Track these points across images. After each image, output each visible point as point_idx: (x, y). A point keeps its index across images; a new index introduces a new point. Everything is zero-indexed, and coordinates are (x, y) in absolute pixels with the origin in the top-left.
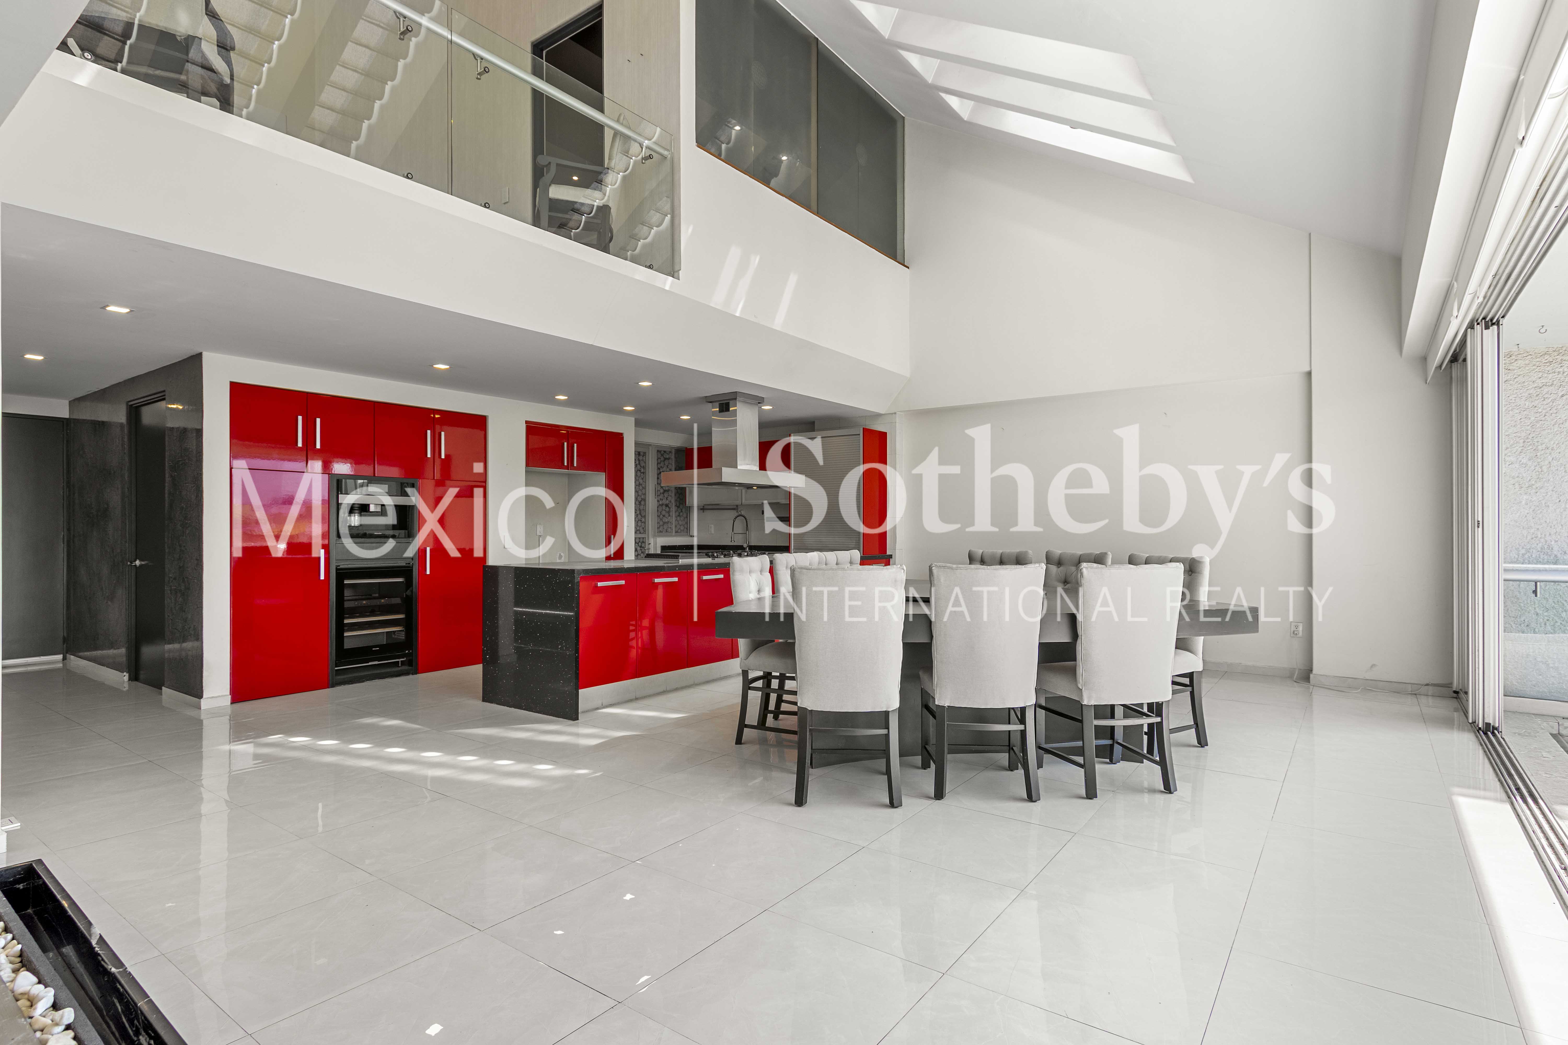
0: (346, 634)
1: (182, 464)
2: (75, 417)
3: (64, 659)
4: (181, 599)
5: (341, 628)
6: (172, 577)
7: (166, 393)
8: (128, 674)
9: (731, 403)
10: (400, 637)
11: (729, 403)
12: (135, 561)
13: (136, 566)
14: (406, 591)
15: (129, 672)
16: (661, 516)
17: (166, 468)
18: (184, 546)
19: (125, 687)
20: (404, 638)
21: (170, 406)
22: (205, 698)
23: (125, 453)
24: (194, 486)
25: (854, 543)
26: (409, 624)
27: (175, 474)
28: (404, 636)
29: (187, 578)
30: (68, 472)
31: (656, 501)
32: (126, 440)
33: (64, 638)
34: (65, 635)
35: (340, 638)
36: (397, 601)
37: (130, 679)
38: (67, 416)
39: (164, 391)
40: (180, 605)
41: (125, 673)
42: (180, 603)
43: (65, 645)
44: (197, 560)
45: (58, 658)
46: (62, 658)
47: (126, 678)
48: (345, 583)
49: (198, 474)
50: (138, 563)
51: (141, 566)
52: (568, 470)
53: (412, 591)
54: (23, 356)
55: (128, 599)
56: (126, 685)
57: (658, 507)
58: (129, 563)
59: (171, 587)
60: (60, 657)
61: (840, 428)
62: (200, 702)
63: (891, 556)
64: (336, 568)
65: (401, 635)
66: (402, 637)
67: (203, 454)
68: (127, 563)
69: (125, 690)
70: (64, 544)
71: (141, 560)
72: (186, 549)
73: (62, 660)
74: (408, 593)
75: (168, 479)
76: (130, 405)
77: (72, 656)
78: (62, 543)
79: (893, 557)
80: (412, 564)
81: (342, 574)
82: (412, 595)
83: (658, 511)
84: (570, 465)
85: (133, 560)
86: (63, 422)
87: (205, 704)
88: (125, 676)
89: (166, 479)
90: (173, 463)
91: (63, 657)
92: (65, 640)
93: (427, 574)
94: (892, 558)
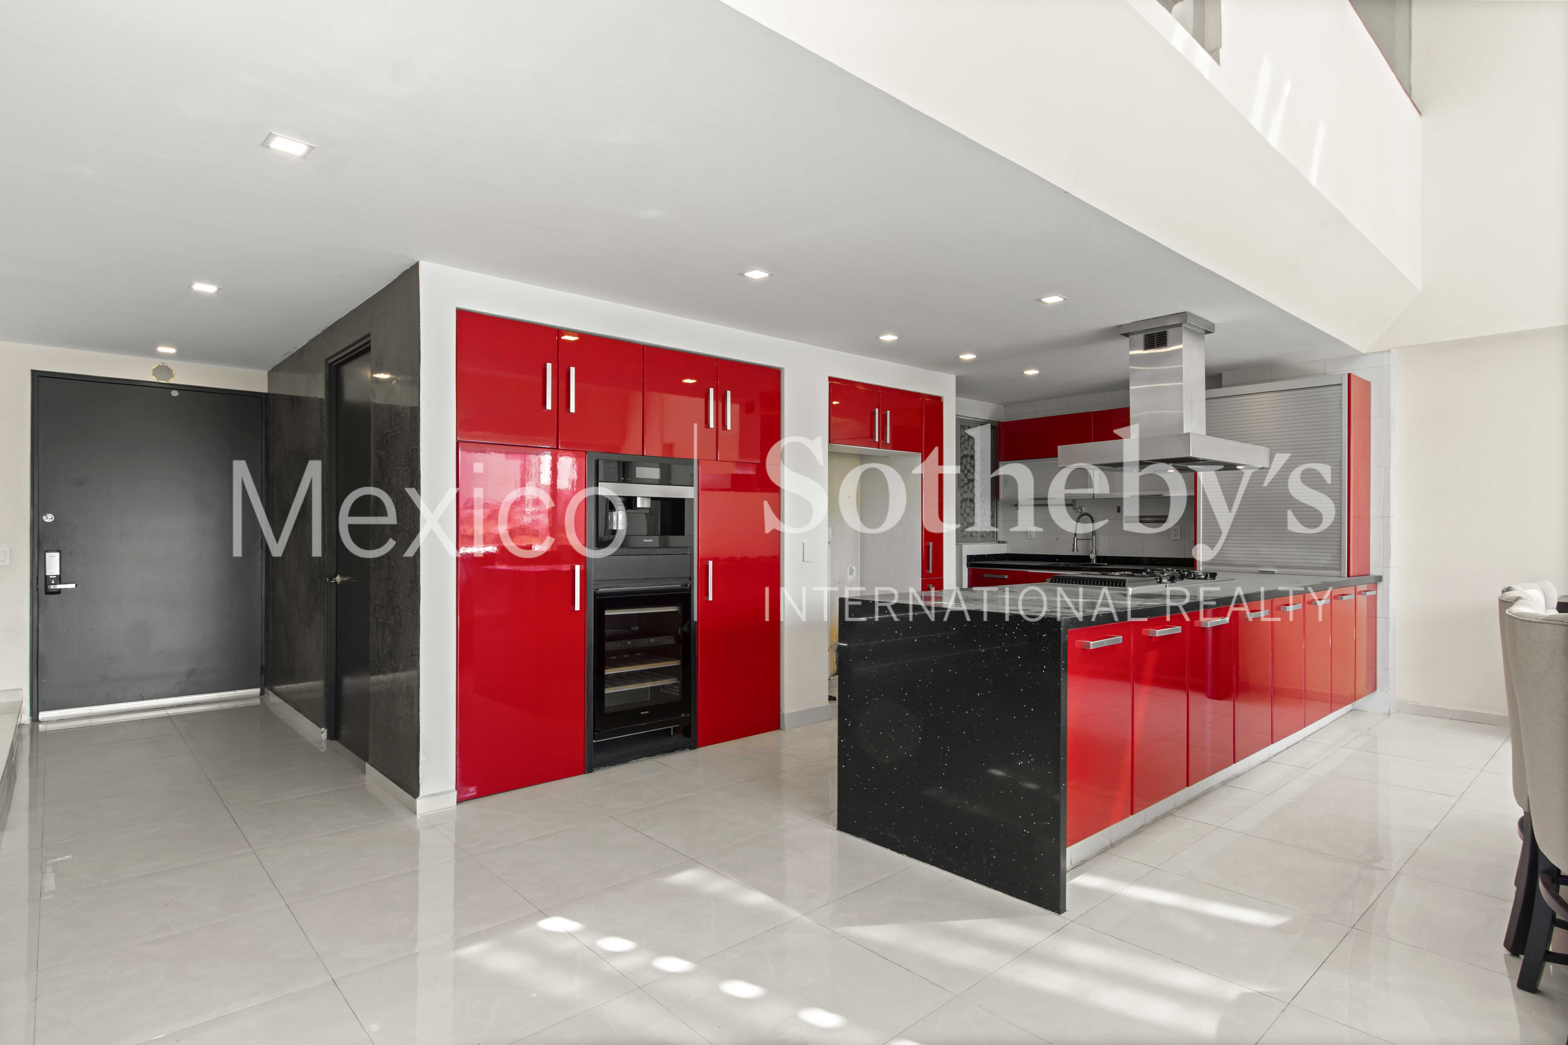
0: (608, 691)
1: (392, 438)
2: (274, 392)
3: (262, 693)
4: (389, 638)
5: (600, 681)
6: (378, 605)
7: (372, 338)
8: (326, 730)
9: (1171, 333)
10: (674, 693)
11: (1166, 332)
12: (335, 576)
13: (336, 583)
14: (683, 626)
15: (327, 727)
16: (965, 515)
17: (372, 446)
18: (394, 560)
19: (322, 748)
20: (678, 694)
21: (378, 376)
22: (423, 797)
23: (323, 430)
24: (409, 468)
25: (1329, 558)
26: (686, 675)
27: (384, 453)
28: (678, 691)
29: (398, 607)
30: (267, 460)
31: (960, 494)
32: (325, 411)
33: (262, 667)
34: (264, 665)
35: (599, 696)
36: (669, 640)
37: (330, 737)
38: (265, 390)
39: (369, 335)
40: (388, 648)
41: (323, 728)
42: (388, 644)
43: (263, 676)
44: (412, 582)
45: (255, 693)
46: (259, 692)
47: (324, 736)
48: (606, 614)
49: (413, 451)
50: (338, 579)
51: (342, 582)
52: (879, 448)
53: (690, 626)
54: (190, 287)
55: (327, 628)
56: (324, 746)
57: (961, 503)
58: (328, 579)
59: (377, 618)
60: (257, 691)
61: (1272, 380)
62: (415, 803)
63: (1379, 579)
64: (595, 592)
65: (673, 690)
66: (677, 693)
67: (420, 419)
68: (326, 579)
69: (323, 751)
70: (262, 550)
71: (342, 575)
72: (397, 564)
73: (259, 695)
74: (685, 629)
75: (374, 461)
76: (329, 364)
77: (270, 691)
78: (260, 549)
79: (1384, 579)
80: (690, 585)
81: (603, 602)
82: (690, 632)
83: (961, 507)
84: (881, 444)
85: (333, 575)
86: (261, 398)
87: (422, 804)
88: (322, 732)
89: (372, 462)
90: (380, 438)
91: (261, 691)
92: (263, 670)
93: (710, 600)
94: (1381, 581)
